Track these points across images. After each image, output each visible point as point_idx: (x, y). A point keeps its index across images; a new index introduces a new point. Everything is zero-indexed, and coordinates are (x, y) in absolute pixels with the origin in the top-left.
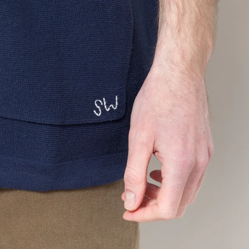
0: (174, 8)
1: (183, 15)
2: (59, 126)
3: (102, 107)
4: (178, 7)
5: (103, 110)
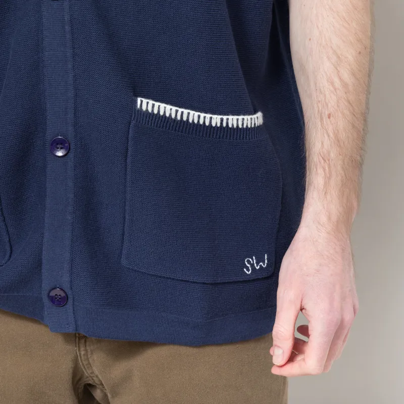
0: (320, 171)
1: (329, 178)
3: (252, 265)
4: (324, 170)
5: (253, 268)
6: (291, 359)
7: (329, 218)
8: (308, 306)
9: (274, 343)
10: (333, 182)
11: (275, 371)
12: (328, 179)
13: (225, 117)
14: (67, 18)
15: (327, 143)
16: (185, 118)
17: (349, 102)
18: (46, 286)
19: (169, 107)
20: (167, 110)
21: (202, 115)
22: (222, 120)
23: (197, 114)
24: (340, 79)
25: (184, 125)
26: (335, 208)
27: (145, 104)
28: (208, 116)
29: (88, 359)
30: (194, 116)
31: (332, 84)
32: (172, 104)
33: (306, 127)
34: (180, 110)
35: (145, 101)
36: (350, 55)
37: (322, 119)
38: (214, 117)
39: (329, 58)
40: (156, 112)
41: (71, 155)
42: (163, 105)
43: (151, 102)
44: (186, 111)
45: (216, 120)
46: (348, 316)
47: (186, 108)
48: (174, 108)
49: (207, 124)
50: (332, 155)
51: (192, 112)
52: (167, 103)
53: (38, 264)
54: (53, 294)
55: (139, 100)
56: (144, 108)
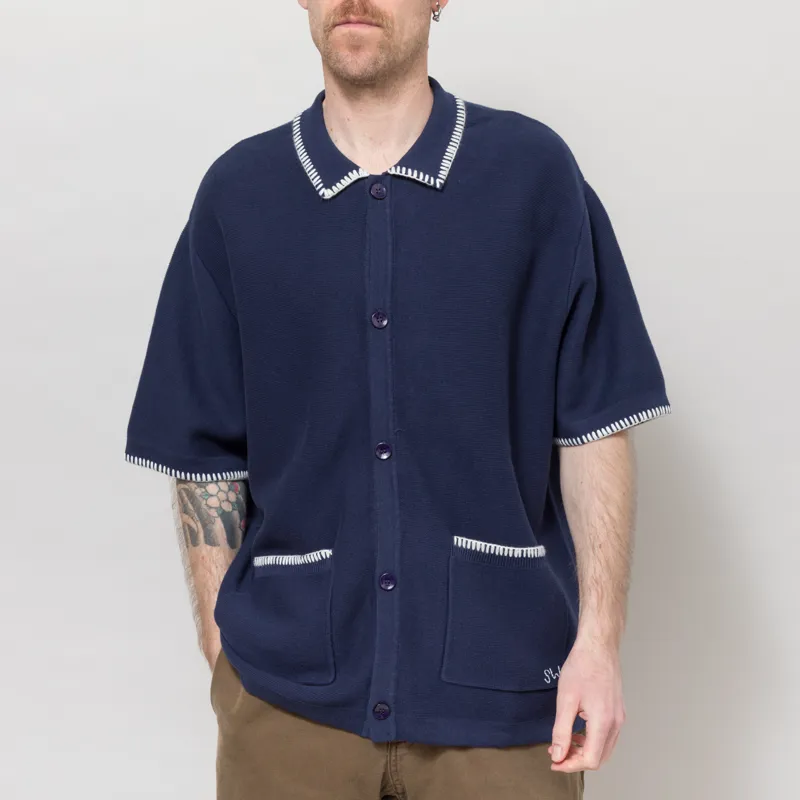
0: (594, 593)
1: (602, 597)
2: (520, 692)
3: (550, 675)
4: (597, 590)
5: (551, 678)
6: (568, 756)
7: (602, 634)
8: (587, 707)
9: (554, 741)
10: (604, 601)
11: (554, 768)
12: (600, 598)
13: (525, 549)
14: (394, 473)
15: (599, 569)
16: (492, 552)
17: (618, 535)
18: (371, 703)
19: (479, 543)
20: (478, 545)
21: (507, 548)
22: (523, 551)
23: (502, 547)
24: (609, 514)
25: (492, 557)
26: (606, 623)
27: (460, 541)
28: (511, 549)
29: (396, 765)
30: (500, 549)
31: (602, 518)
32: (481, 540)
33: (578, 557)
34: (489, 545)
35: (460, 539)
36: (616, 495)
37: (593, 549)
38: (516, 549)
39: (599, 499)
40: (469, 547)
41: (397, 589)
42: (474, 542)
43: (465, 539)
44: (493, 546)
45: (518, 552)
46: (619, 719)
47: (494, 543)
48: (483, 544)
49: (511, 555)
50: (604, 579)
51: (498, 546)
52: (477, 540)
53: (368, 684)
54: (377, 709)
55: (455, 538)
56: (460, 545)
